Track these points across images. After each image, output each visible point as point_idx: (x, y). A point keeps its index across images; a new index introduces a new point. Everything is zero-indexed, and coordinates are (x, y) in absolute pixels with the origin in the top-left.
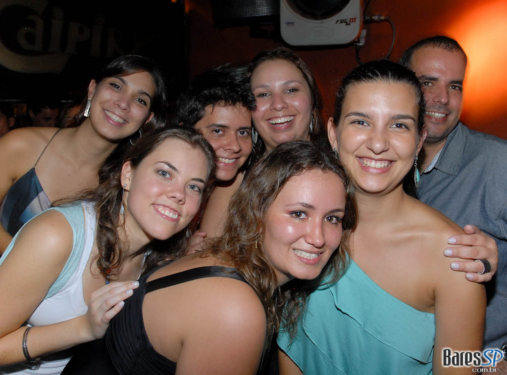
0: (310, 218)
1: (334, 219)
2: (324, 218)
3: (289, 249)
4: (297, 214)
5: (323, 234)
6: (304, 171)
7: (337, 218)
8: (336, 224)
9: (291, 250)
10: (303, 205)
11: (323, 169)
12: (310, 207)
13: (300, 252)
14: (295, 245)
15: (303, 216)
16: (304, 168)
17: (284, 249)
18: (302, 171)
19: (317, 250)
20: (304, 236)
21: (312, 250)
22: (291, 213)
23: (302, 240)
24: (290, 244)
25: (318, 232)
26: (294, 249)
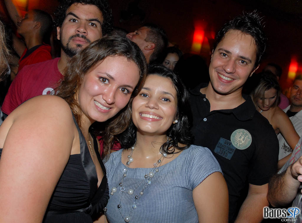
0: (110, 85)
1: (126, 91)
2: (119, 87)
3: (92, 99)
4: (104, 79)
5: (114, 97)
6: (116, 55)
7: (128, 91)
8: (126, 94)
9: (93, 100)
10: (108, 75)
11: (129, 58)
12: (112, 78)
13: (97, 103)
14: (96, 98)
15: (107, 82)
16: (117, 54)
17: (89, 98)
18: (115, 55)
19: (108, 105)
20: (103, 94)
21: (105, 104)
22: (100, 78)
23: (101, 96)
24: (94, 96)
25: (111, 94)
26: (94, 100)
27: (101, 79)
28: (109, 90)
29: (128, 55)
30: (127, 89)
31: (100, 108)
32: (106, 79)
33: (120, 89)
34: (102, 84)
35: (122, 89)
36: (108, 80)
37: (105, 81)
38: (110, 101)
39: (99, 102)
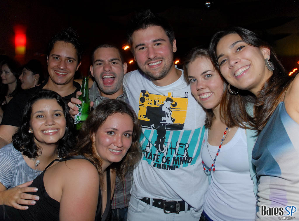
27: (109, 133)
28: (117, 138)
29: (121, 110)
30: (128, 134)
31: (115, 153)
32: (112, 132)
33: (124, 135)
34: (110, 136)
35: (125, 135)
36: (113, 132)
37: (112, 133)
38: (120, 145)
39: (113, 149)
